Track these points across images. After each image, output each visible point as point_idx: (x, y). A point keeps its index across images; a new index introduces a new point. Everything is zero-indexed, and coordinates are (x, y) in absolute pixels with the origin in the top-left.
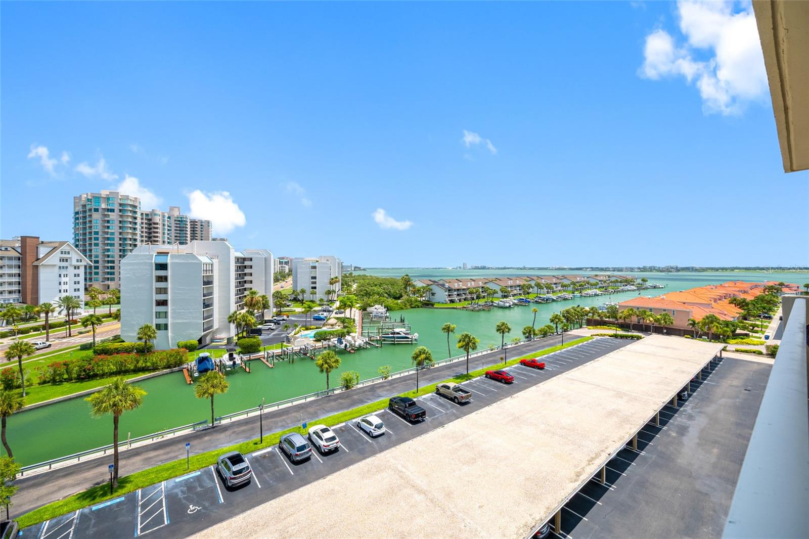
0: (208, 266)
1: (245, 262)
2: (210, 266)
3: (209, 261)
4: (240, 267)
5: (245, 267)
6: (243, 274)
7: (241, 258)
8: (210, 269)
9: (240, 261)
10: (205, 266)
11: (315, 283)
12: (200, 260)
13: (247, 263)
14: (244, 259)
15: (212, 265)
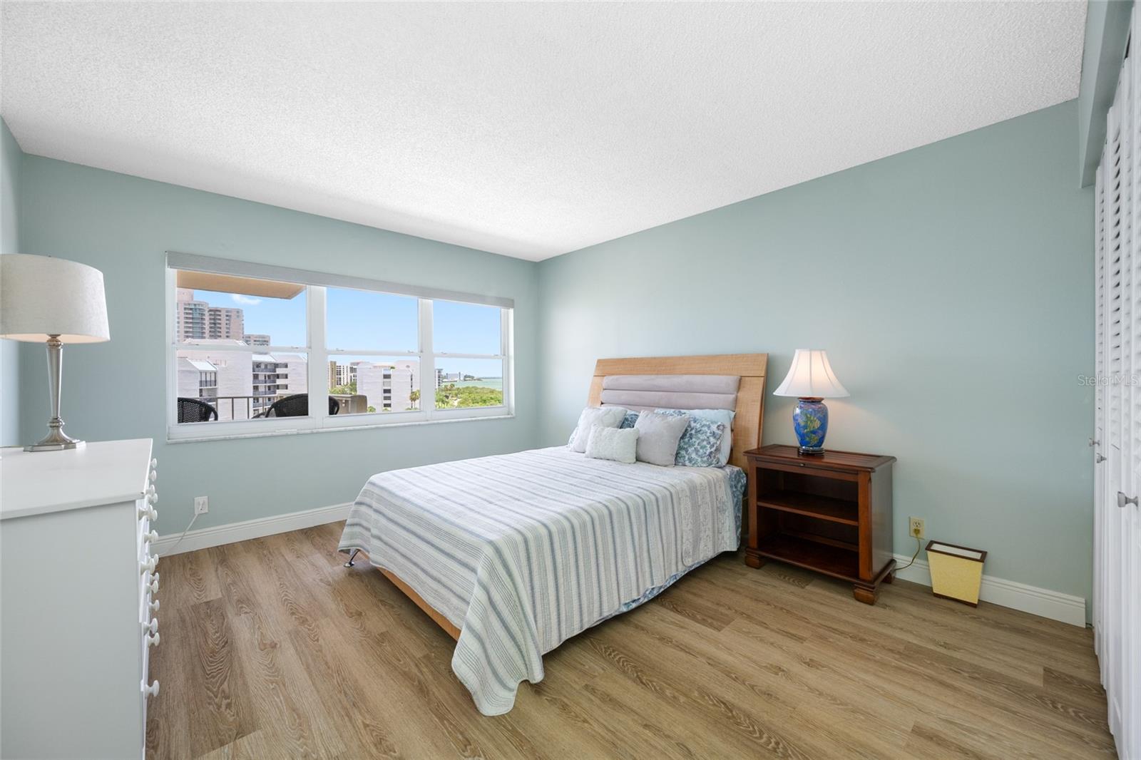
0: (208, 375)
1: (277, 369)
2: (213, 375)
3: (211, 368)
4: (269, 376)
5: (278, 376)
6: (275, 386)
7: (271, 364)
8: (213, 379)
9: (269, 367)
10: (204, 375)
11: (389, 398)
12: (194, 367)
13: (279, 371)
14: (276, 366)
15: (215, 373)
